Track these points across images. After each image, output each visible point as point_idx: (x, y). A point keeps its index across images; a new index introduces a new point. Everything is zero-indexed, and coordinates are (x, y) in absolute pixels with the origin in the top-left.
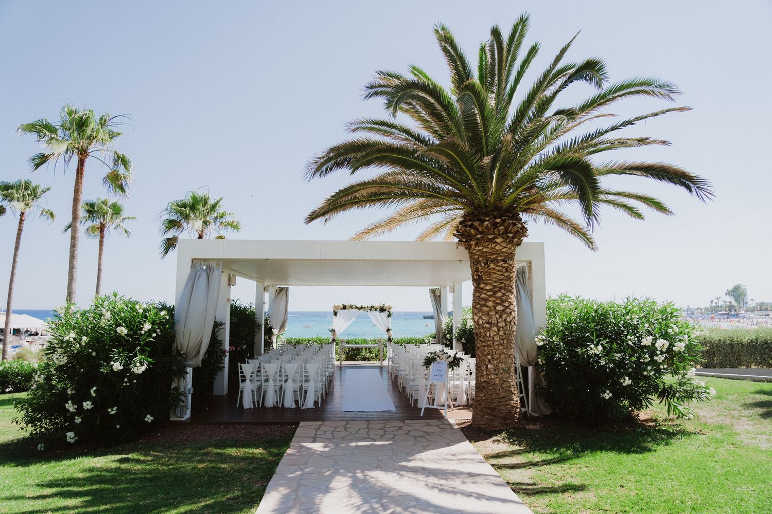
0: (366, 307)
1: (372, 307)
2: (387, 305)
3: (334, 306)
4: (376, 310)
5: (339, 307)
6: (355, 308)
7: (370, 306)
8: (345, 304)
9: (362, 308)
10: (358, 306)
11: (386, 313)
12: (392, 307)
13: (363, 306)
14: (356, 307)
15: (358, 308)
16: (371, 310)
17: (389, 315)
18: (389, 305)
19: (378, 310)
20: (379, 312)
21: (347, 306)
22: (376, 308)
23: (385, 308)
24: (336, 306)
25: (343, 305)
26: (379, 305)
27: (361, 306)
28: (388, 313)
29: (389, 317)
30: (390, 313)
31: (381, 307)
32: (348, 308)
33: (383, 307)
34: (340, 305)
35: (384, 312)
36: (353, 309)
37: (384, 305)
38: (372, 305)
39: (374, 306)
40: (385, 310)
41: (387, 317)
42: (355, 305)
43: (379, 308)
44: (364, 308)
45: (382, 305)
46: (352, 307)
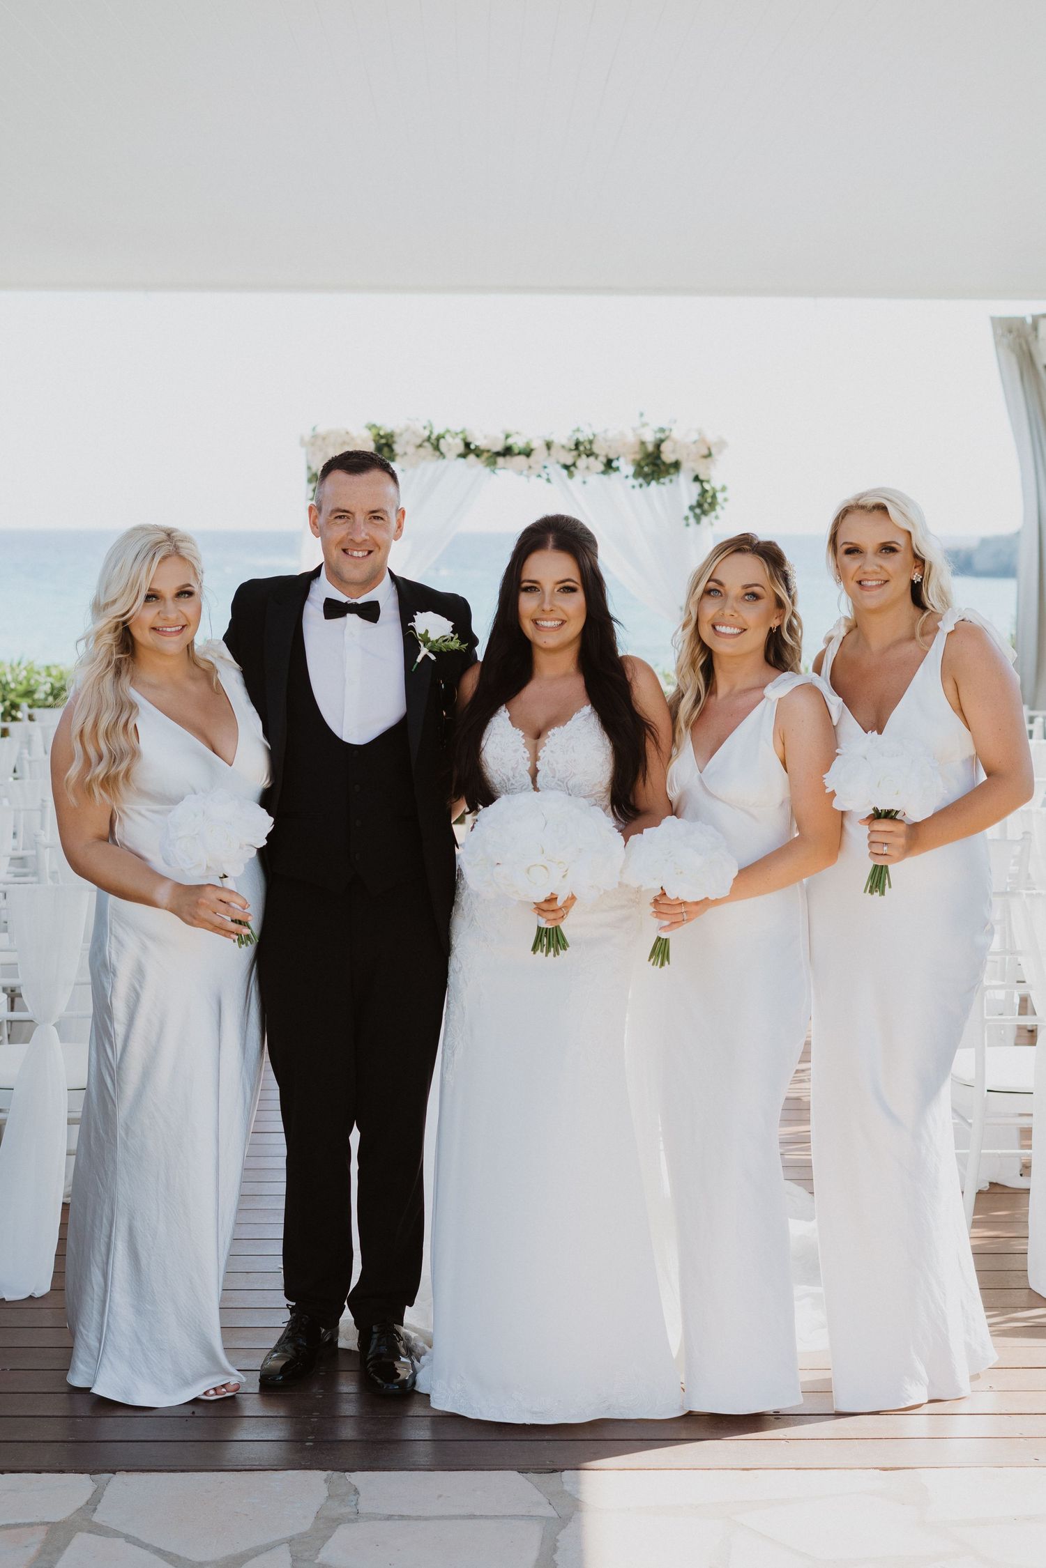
0: (537, 444)
1: (577, 446)
2: (684, 433)
5: (345, 442)
6: (462, 455)
7: (563, 437)
8: (387, 426)
9: (507, 452)
10: (478, 441)
11: (682, 490)
12: (722, 444)
13: (518, 442)
14: (468, 449)
15: (478, 453)
16: (570, 469)
17: (704, 505)
18: (700, 434)
19: (626, 467)
20: (632, 481)
21: (401, 435)
22: (607, 456)
23: (674, 451)
24: (324, 439)
25: (374, 426)
26: (634, 430)
27: (502, 437)
28: (696, 488)
29: (698, 519)
30: (704, 492)
31: (643, 443)
32: (411, 450)
33: (658, 446)
34: (354, 433)
35: (664, 484)
36: (448, 455)
37: (667, 433)
38: (578, 430)
39: (594, 435)
40: (672, 470)
41: (691, 515)
42: (462, 432)
43: (632, 457)
44: (519, 454)
45: (656, 428)
46: (437, 447)
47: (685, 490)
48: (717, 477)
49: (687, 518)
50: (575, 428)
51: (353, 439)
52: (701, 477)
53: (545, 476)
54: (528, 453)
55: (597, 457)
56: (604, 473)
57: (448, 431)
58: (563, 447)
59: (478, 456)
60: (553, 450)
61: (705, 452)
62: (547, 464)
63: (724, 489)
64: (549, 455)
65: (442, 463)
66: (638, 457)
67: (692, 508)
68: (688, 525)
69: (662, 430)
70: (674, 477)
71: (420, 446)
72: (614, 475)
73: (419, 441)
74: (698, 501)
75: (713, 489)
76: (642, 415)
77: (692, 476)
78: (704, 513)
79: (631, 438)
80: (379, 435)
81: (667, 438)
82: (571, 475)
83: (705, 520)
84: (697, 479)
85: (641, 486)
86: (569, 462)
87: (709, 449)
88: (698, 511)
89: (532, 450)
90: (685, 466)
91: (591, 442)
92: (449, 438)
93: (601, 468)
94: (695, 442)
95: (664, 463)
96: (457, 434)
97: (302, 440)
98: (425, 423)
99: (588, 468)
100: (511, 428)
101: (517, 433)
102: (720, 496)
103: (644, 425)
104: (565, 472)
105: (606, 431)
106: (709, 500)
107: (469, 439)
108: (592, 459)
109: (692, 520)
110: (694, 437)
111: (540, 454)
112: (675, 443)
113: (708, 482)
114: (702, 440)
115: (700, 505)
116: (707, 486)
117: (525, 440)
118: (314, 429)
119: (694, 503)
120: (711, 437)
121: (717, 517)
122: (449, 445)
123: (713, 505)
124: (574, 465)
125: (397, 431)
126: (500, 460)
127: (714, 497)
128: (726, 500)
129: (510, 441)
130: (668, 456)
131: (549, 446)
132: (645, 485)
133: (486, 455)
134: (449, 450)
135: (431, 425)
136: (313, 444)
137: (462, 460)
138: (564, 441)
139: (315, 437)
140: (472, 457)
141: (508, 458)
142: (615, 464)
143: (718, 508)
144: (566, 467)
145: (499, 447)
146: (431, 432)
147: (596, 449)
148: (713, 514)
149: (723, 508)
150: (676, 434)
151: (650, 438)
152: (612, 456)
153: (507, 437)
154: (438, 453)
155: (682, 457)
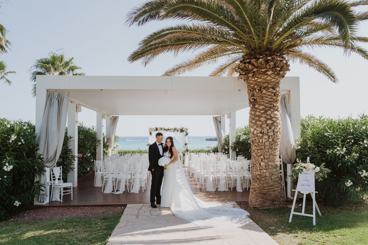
0: (171, 129)
5: (153, 129)
19: (179, 131)
21: (158, 128)
27: (167, 128)
28: (186, 133)
30: (187, 133)
33: (182, 129)
35: (183, 133)
41: (185, 136)
44: (169, 130)
47: (185, 133)
48: (188, 132)
56: (177, 132)
62: (171, 131)
76: (181, 126)
79: (180, 128)
84: (186, 132)
99: (175, 131)
101: (169, 128)
104: (173, 132)
105: (177, 127)
115: (186, 134)
120: (187, 128)
121: (188, 136)
123: (187, 134)
128: (189, 134)
130: (183, 130)
132: (180, 133)
138: (173, 128)
146: (161, 128)
147: (176, 129)
150: (184, 127)
151: (181, 128)
155: (184, 130)
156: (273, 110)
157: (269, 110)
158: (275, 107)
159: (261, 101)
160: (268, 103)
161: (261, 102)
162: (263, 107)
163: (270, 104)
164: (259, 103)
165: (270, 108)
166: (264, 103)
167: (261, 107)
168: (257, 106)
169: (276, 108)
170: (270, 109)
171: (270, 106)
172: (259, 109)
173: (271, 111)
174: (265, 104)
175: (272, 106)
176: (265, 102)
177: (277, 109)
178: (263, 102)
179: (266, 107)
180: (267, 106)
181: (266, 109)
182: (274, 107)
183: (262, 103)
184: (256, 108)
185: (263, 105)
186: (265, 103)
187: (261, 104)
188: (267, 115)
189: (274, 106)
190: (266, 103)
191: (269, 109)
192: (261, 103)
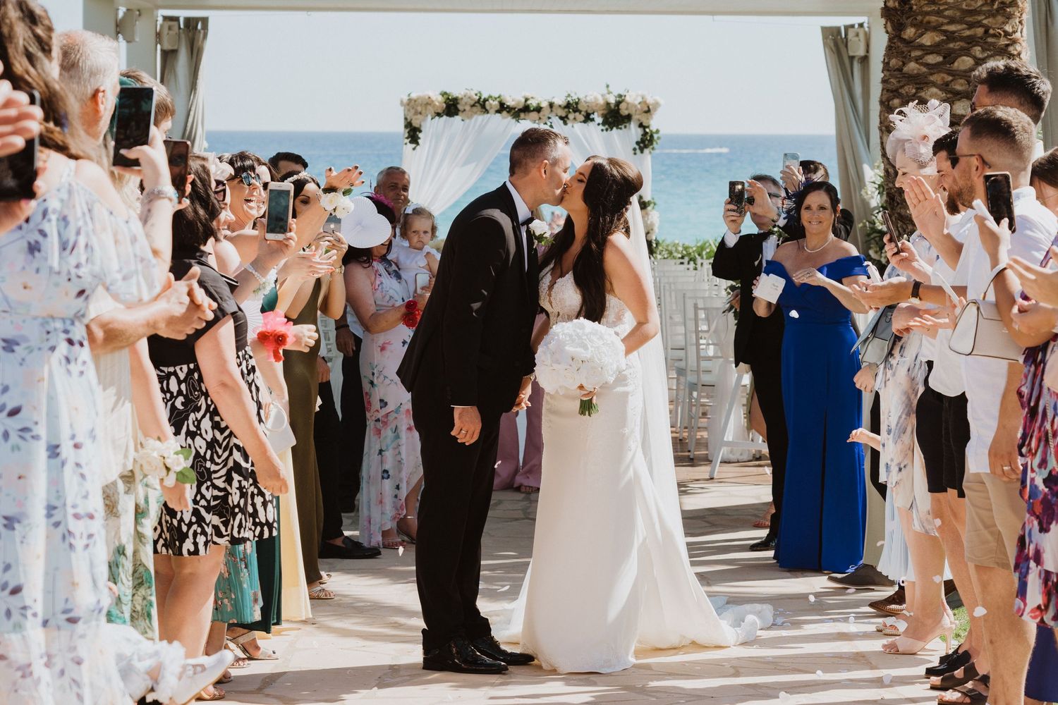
0: (544, 104)
1: (568, 106)
2: (633, 98)
3: (405, 99)
4: (588, 118)
5: (428, 103)
6: (499, 111)
7: (560, 100)
8: (456, 92)
9: (526, 109)
10: (510, 102)
12: (657, 105)
13: (533, 103)
14: (503, 108)
15: (508, 110)
16: (564, 119)
17: (646, 142)
18: (643, 98)
19: (598, 119)
20: (601, 127)
21: (462, 99)
22: (586, 111)
23: (627, 109)
24: (415, 101)
25: (445, 93)
26: (602, 95)
27: (523, 100)
28: (640, 131)
29: (642, 151)
30: (646, 133)
31: (608, 104)
32: (468, 108)
34: (434, 98)
35: (621, 129)
36: (490, 111)
37: (623, 98)
38: (569, 95)
39: (579, 100)
40: (626, 120)
41: (637, 147)
42: (499, 97)
43: (601, 112)
44: (534, 110)
45: (616, 94)
46: (483, 106)
47: (634, 132)
48: (654, 123)
49: (635, 149)
50: (566, 95)
51: (433, 101)
52: (644, 124)
53: (549, 124)
54: (538, 109)
55: (580, 112)
56: (585, 122)
57: (490, 97)
58: (560, 106)
59: (508, 112)
60: (554, 109)
61: (646, 109)
62: (550, 116)
63: (657, 131)
64: (552, 111)
65: (487, 116)
66: (605, 112)
67: (637, 143)
68: (635, 154)
69: (620, 96)
70: (627, 125)
71: (473, 106)
72: (591, 124)
73: (472, 103)
74: (641, 139)
75: (651, 131)
76: (608, 86)
77: (638, 123)
78: (646, 147)
79: (601, 101)
80: (448, 98)
81: (623, 101)
82: (565, 123)
83: (646, 151)
84: (641, 125)
85: (607, 130)
86: (564, 115)
87: (648, 107)
88: (642, 145)
89: (541, 108)
90: (635, 117)
91: (577, 103)
92: (491, 101)
93: (582, 118)
94: (640, 103)
95: (621, 116)
96: (496, 99)
97: (402, 102)
98: (476, 92)
99: (575, 119)
100: (528, 95)
101: (532, 98)
102: (655, 136)
103: (609, 93)
104: (561, 122)
105: (586, 96)
106: (648, 138)
107: (504, 101)
108: (577, 114)
109: (638, 151)
110: (640, 100)
111: (546, 112)
112: (628, 104)
113: (648, 127)
114: (643, 102)
115: (643, 141)
116: (647, 130)
117: (537, 102)
118: (409, 95)
119: (639, 140)
120: (650, 100)
121: (653, 149)
122: (491, 105)
123: (651, 141)
124: (567, 117)
125: (460, 96)
126: (522, 115)
127: (652, 136)
128: (659, 138)
129: (529, 102)
130: (624, 112)
131: (551, 105)
132: (609, 130)
133: (513, 111)
134: (491, 108)
135: (480, 93)
136: (408, 105)
137: (498, 115)
138: (560, 103)
139: (410, 100)
140: (505, 113)
141: (527, 113)
142: (592, 116)
143: (654, 143)
144: (561, 118)
145: (521, 106)
146: (480, 98)
147: (580, 107)
148: (651, 147)
149: (657, 143)
150: (628, 99)
151: (612, 100)
152: (590, 111)
153: (526, 100)
154: (484, 110)
155: (632, 111)
156: (984, 50)
157: (966, 52)
158: (994, 36)
159: (926, 9)
160: (960, 22)
161: (928, 13)
162: (937, 39)
163: (971, 26)
164: (919, 18)
165: (972, 41)
166: (941, 20)
167: (927, 39)
168: (910, 32)
169: (1003, 41)
170: (968, 49)
171: (968, 33)
172: (921, 47)
173: (974, 58)
174: (949, 23)
175: (980, 31)
176: (946, 13)
177: (1007, 45)
178: (939, 13)
179: (951, 37)
180: (954, 32)
181: (951, 45)
182: (990, 40)
183: (933, 18)
184: (908, 43)
185: (936, 28)
186: (945, 17)
187: (929, 22)
188: (956, 74)
189: (986, 32)
190: (952, 21)
191: (962, 49)
192: (927, 18)
